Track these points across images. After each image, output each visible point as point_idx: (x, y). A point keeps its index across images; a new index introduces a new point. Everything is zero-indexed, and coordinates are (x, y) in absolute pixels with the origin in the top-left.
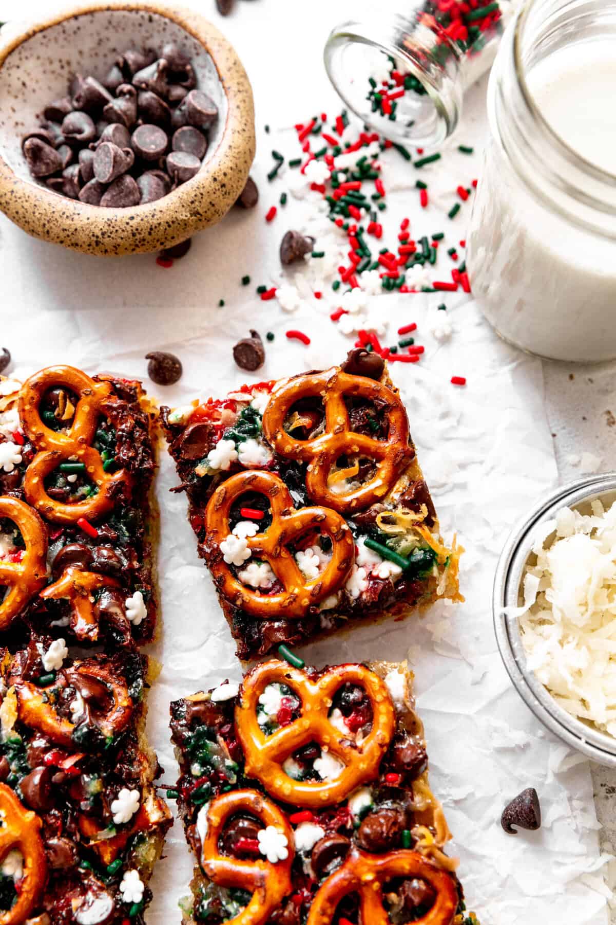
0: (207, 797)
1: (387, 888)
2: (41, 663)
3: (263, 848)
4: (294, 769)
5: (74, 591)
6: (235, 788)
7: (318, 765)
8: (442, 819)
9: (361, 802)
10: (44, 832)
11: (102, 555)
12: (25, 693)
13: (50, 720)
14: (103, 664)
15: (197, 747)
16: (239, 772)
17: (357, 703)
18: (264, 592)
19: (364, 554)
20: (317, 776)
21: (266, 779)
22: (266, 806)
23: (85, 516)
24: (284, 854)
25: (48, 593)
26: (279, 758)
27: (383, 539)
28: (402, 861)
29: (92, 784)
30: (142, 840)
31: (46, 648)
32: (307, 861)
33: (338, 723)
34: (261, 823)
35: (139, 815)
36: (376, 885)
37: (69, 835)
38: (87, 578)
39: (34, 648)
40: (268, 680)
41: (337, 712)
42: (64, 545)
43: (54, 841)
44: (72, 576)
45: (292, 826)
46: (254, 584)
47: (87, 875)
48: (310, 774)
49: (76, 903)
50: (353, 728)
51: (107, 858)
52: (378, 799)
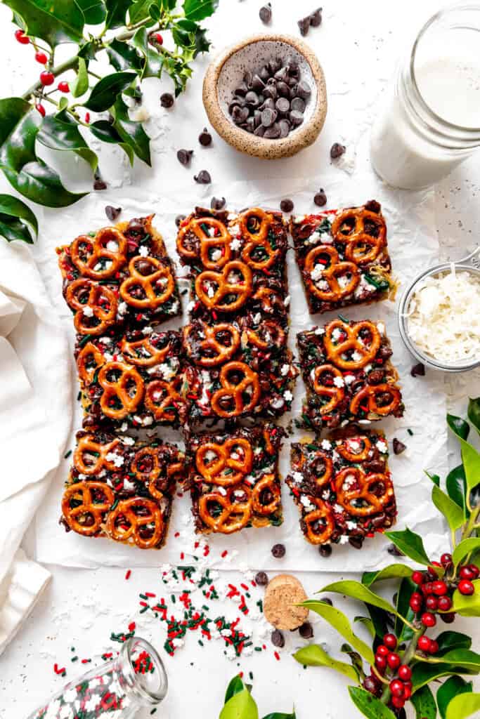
0: (313, 367)
1: (377, 396)
2: (253, 322)
3: (335, 383)
4: (344, 357)
5: (264, 296)
6: (323, 364)
7: (353, 356)
8: (396, 374)
9: (368, 368)
10: (260, 378)
11: (271, 281)
12: (249, 332)
13: (259, 342)
14: (273, 321)
15: (310, 350)
16: (325, 358)
17: (366, 335)
18: (324, 291)
19: (363, 281)
20: (352, 359)
21: (335, 361)
22: (335, 370)
23: (265, 267)
24: (343, 385)
25: (255, 297)
26: (340, 353)
27: (371, 276)
28: (384, 388)
29: (275, 364)
30: (290, 380)
31: (254, 316)
32: (349, 387)
33: (360, 342)
34: (334, 376)
35: (289, 372)
36: (374, 395)
37: (267, 380)
38: (267, 291)
39: (250, 317)
40: (335, 327)
41: (360, 338)
42: (257, 279)
43: (262, 382)
44: (262, 290)
45: (344, 376)
46: (321, 288)
47: (274, 392)
48: (350, 359)
49: (271, 401)
50: (365, 343)
51: (279, 386)
52: (373, 367)
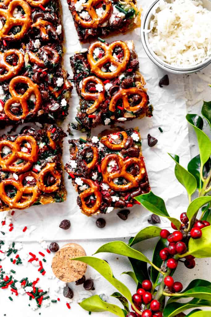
0: (81, 79)
1: (129, 97)
2: (33, 46)
3: (97, 89)
4: (104, 70)
5: (40, 25)
6: (88, 76)
7: (110, 68)
8: (143, 79)
9: (122, 76)
10: (40, 89)
11: (47, 15)
12: (30, 54)
13: (37, 60)
14: (50, 46)
15: (78, 66)
16: (89, 71)
17: (120, 51)
18: (87, 20)
19: (115, 10)
20: (110, 72)
21: (96, 72)
22: (97, 79)
23: (41, 4)
24: (102, 90)
25: (33, 25)
26: (100, 67)
27: (120, 6)
28: (133, 90)
29: (51, 76)
30: (65, 92)
31: (34, 42)
32: (108, 92)
33: (115, 57)
34: (96, 83)
35: (64, 85)
36: (126, 96)
37: (47, 90)
38: (43, 22)
39: (31, 43)
40: (95, 47)
41: (114, 54)
42: (36, 13)
43: (43, 92)
44: (39, 21)
45: (104, 84)
46: (84, 18)
47: (52, 100)
48: (108, 70)
49: (50, 106)
50: (119, 58)
51: (57, 96)
52: (126, 76)
